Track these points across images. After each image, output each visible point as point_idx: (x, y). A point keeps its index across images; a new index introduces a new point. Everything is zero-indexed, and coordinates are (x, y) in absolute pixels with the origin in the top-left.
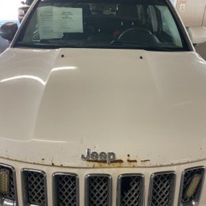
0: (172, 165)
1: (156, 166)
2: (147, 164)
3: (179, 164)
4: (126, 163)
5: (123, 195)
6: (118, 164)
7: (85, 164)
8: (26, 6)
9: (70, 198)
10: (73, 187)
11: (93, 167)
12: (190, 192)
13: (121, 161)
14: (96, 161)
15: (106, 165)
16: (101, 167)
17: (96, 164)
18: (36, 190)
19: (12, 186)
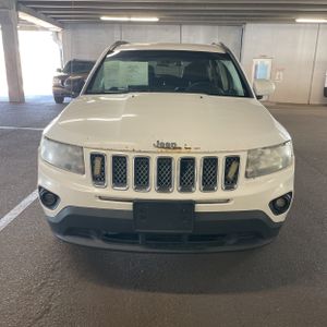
0: (216, 152)
2: (198, 150)
4: (183, 150)
5: (181, 175)
6: (178, 150)
7: (156, 149)
8: (62, 74)
9: (144, 177)
10: (146, 169)
11: (161, 152)
12: (231, 175)
13: (180, 148)
14: (163, 148)
15: (170, 150)
16: (166, 152)
17: (164, 150)
18: (120, 173)
19: (103, 171)
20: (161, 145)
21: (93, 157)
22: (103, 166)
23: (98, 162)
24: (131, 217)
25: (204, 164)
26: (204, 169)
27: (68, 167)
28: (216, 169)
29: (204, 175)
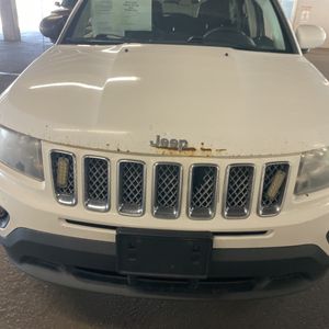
0: (251, 157)
1: (233, 157)
2: (223, 153)
3: (260, 156)
4: (199, 153)
5: (194, 191)
6: (190, 153)
7: (154, 150)
9: (135, 192)
10: (139, 179)
11: (163, 155)
12: (272, 192)
13: (194, 149)
14: (166, 148)
15: (178, 152)
16: (172, 155)
17: (167, 151)
18: (98, 183)
19: (70, 178)
20: (162, 144)
21: (55, 156)
22: (70, 171)
23: (63, 164)
24: (113, 252)
25: (232, 174)
26: (231, 183)
27: (20, 168)
28: (249, 182)
29: (230, 191)
